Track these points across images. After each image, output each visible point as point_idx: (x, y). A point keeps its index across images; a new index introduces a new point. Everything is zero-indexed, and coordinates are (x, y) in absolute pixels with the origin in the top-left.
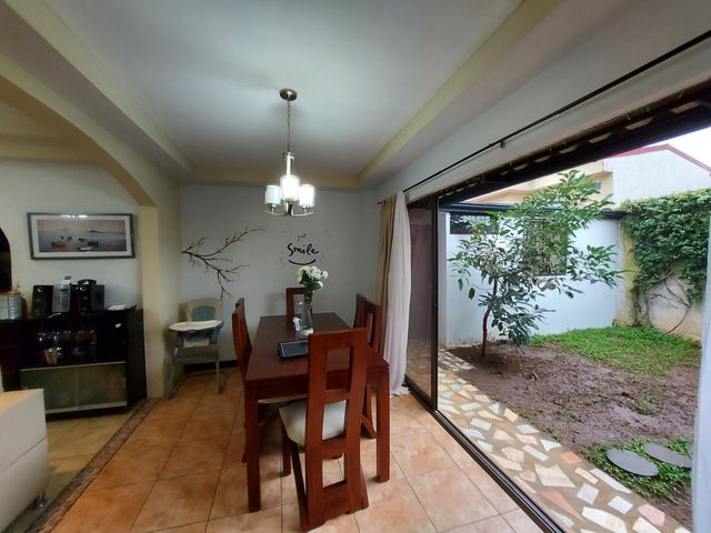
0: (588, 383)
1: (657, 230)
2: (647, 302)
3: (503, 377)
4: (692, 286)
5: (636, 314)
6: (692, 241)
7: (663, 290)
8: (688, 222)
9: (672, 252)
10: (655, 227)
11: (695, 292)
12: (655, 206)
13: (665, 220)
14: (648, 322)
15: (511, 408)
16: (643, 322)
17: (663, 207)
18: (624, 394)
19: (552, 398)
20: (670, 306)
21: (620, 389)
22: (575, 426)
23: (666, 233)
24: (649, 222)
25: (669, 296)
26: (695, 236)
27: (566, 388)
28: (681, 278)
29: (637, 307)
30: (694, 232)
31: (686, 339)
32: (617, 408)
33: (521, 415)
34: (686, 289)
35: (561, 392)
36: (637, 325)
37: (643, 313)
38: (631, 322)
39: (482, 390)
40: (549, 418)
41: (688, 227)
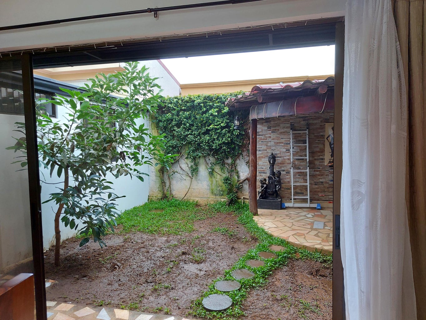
0: (159, 254)
1: (174, 123)
2: (169, 178)
3: (91, 279)
4: (193, 164)
5: (163, 189)
6: (192, 132)
7: (177, 169)
8: (190, 118)
9: (182, 140)
10: (172, 120)
11: (194, 167)
12: (171, 103)
13: (178, 115)
14: (171, 194)
15: (118, 306)
16: (168, 194)
17: (176, 104)
18: (184, 253)
19: (143, 279)
20: (181, 179)
21: (179, 250)
22: (172, 294)
23: (178, 126)
24: (169, 115)
25: (181, 172)
26: (193, 128)
27: (147, 265)
28: (187, 158)
29: (163, 183)
30: (193, 125)
31: (191, 201)
32: (186, 266)
33: (131, 309)
34: (190, 166)
35: (146, 270)
36: (165, 197)
37: (167, 187)
38: (160, 195)
39: (79, 302)
40: (151, 299)
41: (190, 121)
